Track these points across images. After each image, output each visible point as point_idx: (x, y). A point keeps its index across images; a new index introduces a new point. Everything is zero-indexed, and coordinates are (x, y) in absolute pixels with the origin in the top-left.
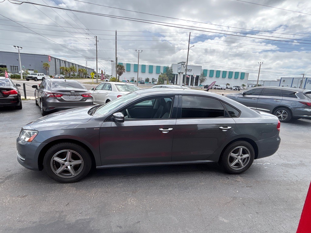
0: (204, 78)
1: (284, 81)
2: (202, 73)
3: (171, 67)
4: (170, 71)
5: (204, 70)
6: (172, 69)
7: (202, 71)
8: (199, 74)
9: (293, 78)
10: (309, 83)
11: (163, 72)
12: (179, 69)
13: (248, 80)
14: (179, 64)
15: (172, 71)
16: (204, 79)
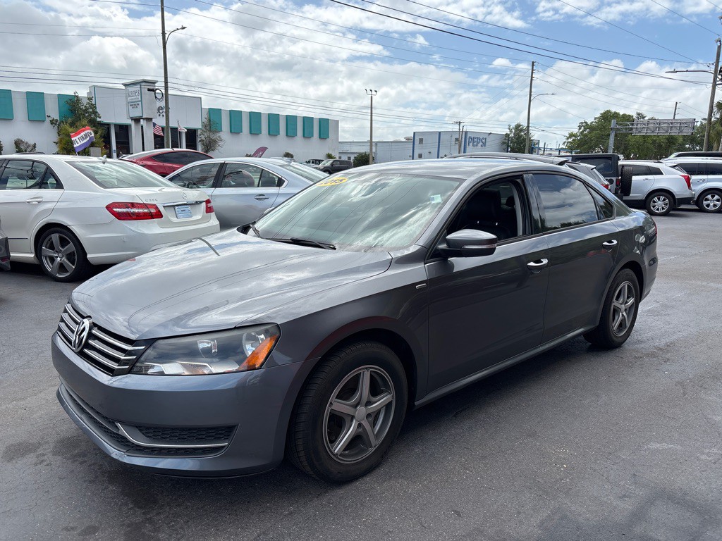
0: (214, 137)
1: (421, 141)
2: (205, 121)
3: (90, 99)
4: (86, 111)
5: (210, 110)
6: (94, 107)
7: (205, 115)
8: (196, 124)
9: (440, 133)
10: (471, 144)
11: (56, 116)
12: (134, 105)
13: (340, 140)
14: (131, 89)
15: (95, 113)
16: (215, 141)
